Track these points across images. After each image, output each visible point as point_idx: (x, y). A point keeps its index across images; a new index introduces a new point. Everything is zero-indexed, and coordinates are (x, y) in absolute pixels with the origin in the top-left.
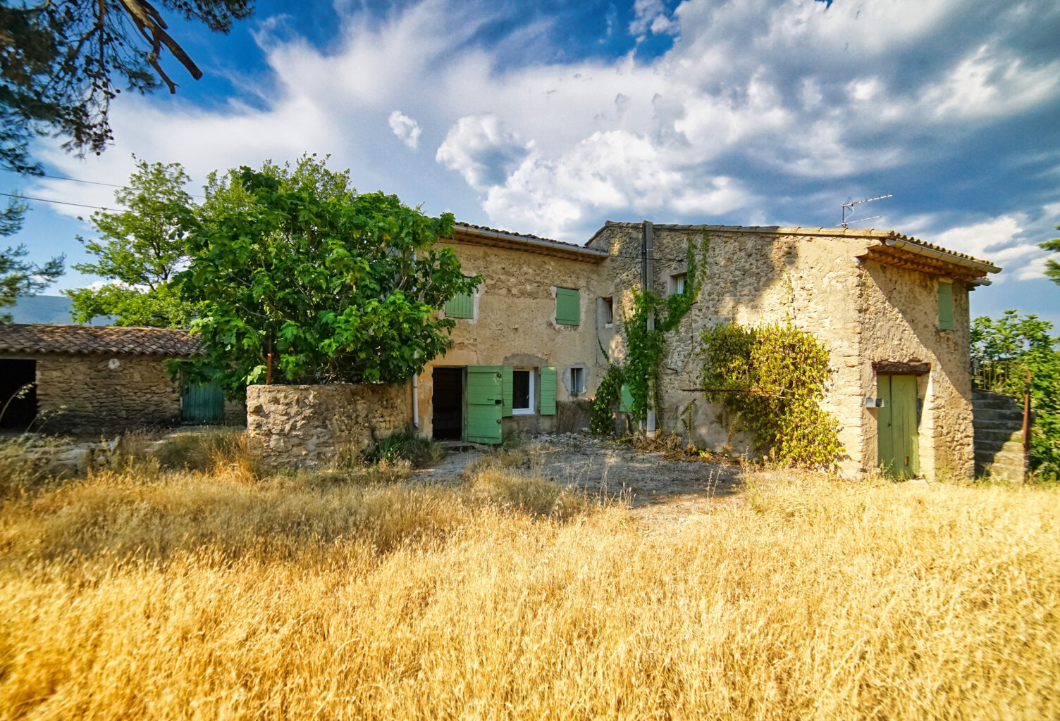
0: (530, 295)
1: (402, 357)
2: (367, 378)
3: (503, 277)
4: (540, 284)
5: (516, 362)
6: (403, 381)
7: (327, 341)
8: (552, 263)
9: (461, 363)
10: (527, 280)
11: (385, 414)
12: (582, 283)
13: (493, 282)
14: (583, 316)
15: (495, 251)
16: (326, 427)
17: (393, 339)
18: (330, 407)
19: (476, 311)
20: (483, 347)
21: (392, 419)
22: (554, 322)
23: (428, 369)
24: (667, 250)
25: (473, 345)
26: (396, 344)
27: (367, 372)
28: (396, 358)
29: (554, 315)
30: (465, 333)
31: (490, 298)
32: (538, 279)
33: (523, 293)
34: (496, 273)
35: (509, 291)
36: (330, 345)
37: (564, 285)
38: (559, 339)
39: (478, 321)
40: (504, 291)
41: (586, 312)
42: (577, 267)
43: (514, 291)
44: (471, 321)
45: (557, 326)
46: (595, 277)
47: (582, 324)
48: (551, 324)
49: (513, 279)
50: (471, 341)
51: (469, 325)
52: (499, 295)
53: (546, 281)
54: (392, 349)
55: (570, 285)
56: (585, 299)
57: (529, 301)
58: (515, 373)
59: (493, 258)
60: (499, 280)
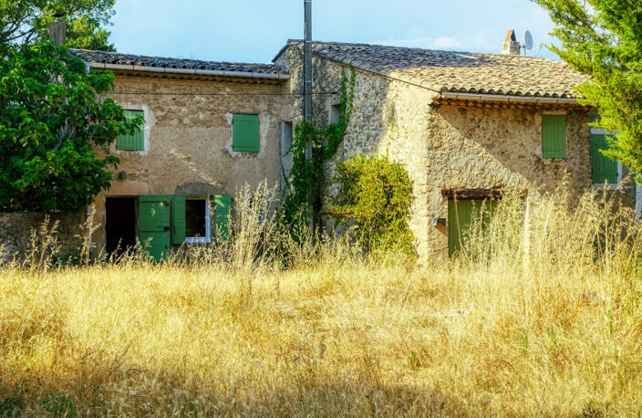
0: (205, 123)
1: (74, 190)
2: (47, 207)
3: (174, 108)
4: (213, 111)
5: (188, 191)
6: (78, 210)
7: (19, 181)
8: (228, 90)
9: (134, 193)
10: (200, 109)
11: (62, 238)
12: (263, 106)
13: (163, 114)
14: (263, 142)
15: (165, 82)
16: (16, 245)
17: (67, 177)
18: (19, 229)
19: (146, 143)
20: (154, 177)
21: (68, 242)
22: (230, 150)
23: (101, 199)
24: (330, 80)
25: (144, 175)
26: (69, 180)
27: (47, 202)
28: (69, 192)
29: (230, 142)
30: (136, 165)
31: (160, 130)
32: (212, 106)
33: (196, 122)
34: (167, 105)
35: (181, 121)
36: (21, 184)
37: (242, 111)
38: (236, 166)
39: (149, 152)
40: (175, 122)
41: (267, 137)
42: (256, 90)
43: (186, 121)
44: (141, 153)
45: (234, 154)
46: (278, 99)
47: (262, 149)
48: (227, 152)
49: (184, 109)
50: (143, 172)
51: (140, 157)
52: (171, 125)
53: (220, 108)
54: (66, 184)
55: (248, 110)
56: (265, 126)
57: (202, 129)
58: (187, 201)
59: (163, 90)
60: (170, 111)
